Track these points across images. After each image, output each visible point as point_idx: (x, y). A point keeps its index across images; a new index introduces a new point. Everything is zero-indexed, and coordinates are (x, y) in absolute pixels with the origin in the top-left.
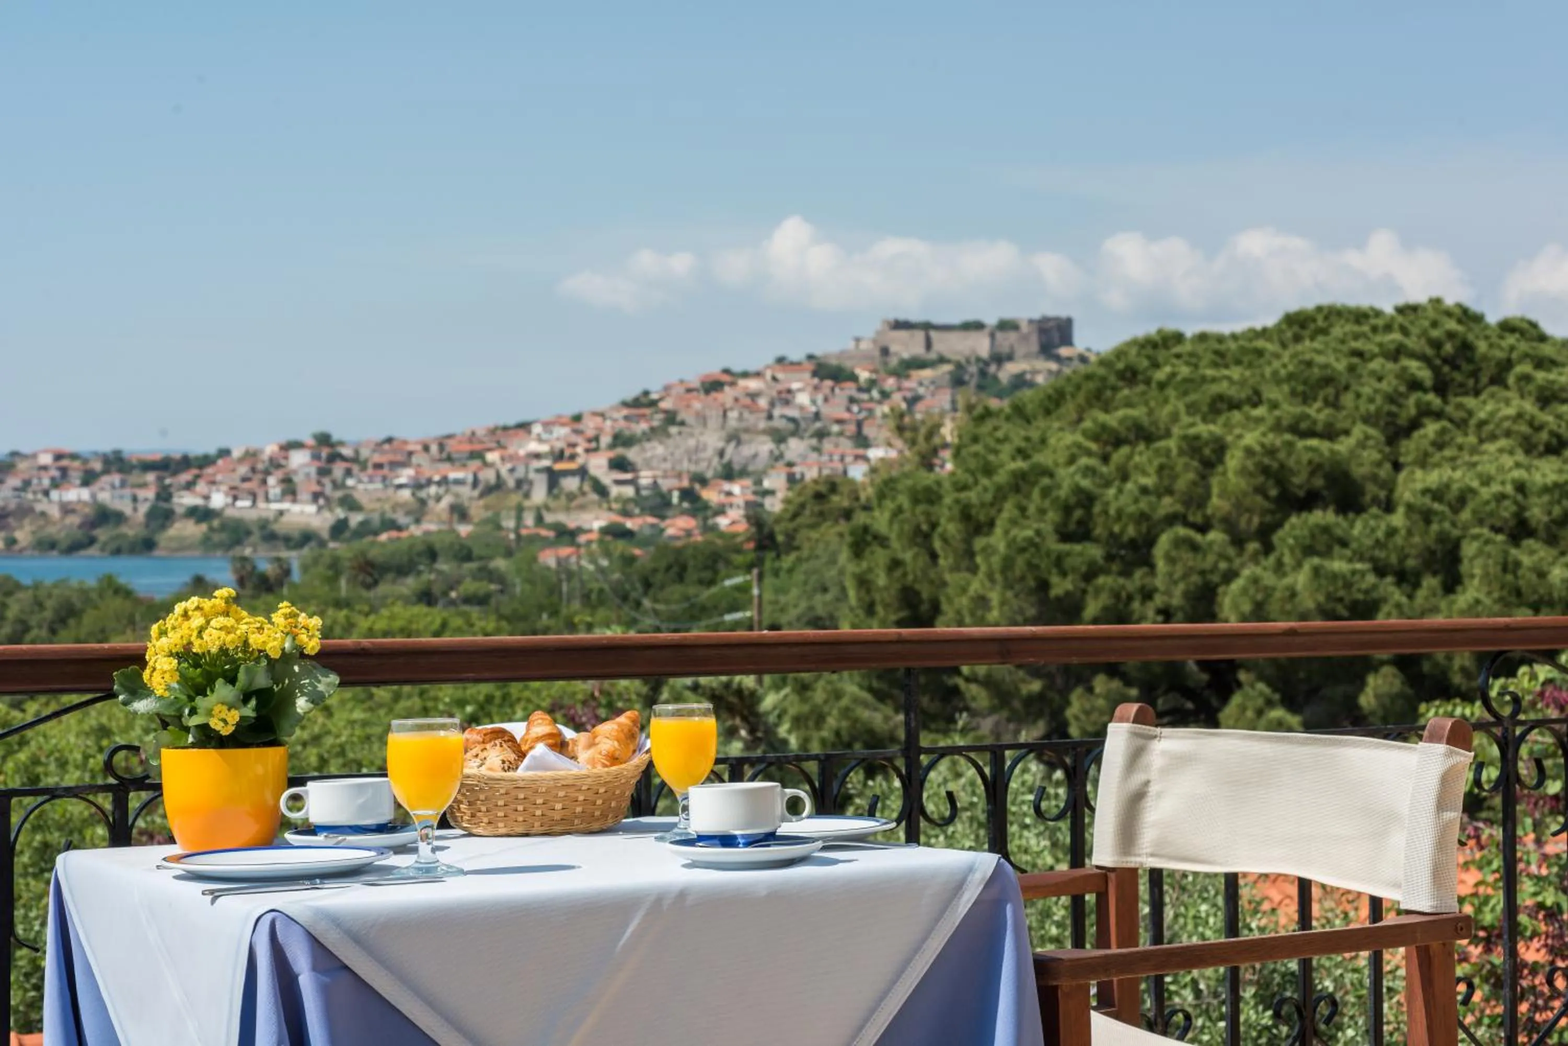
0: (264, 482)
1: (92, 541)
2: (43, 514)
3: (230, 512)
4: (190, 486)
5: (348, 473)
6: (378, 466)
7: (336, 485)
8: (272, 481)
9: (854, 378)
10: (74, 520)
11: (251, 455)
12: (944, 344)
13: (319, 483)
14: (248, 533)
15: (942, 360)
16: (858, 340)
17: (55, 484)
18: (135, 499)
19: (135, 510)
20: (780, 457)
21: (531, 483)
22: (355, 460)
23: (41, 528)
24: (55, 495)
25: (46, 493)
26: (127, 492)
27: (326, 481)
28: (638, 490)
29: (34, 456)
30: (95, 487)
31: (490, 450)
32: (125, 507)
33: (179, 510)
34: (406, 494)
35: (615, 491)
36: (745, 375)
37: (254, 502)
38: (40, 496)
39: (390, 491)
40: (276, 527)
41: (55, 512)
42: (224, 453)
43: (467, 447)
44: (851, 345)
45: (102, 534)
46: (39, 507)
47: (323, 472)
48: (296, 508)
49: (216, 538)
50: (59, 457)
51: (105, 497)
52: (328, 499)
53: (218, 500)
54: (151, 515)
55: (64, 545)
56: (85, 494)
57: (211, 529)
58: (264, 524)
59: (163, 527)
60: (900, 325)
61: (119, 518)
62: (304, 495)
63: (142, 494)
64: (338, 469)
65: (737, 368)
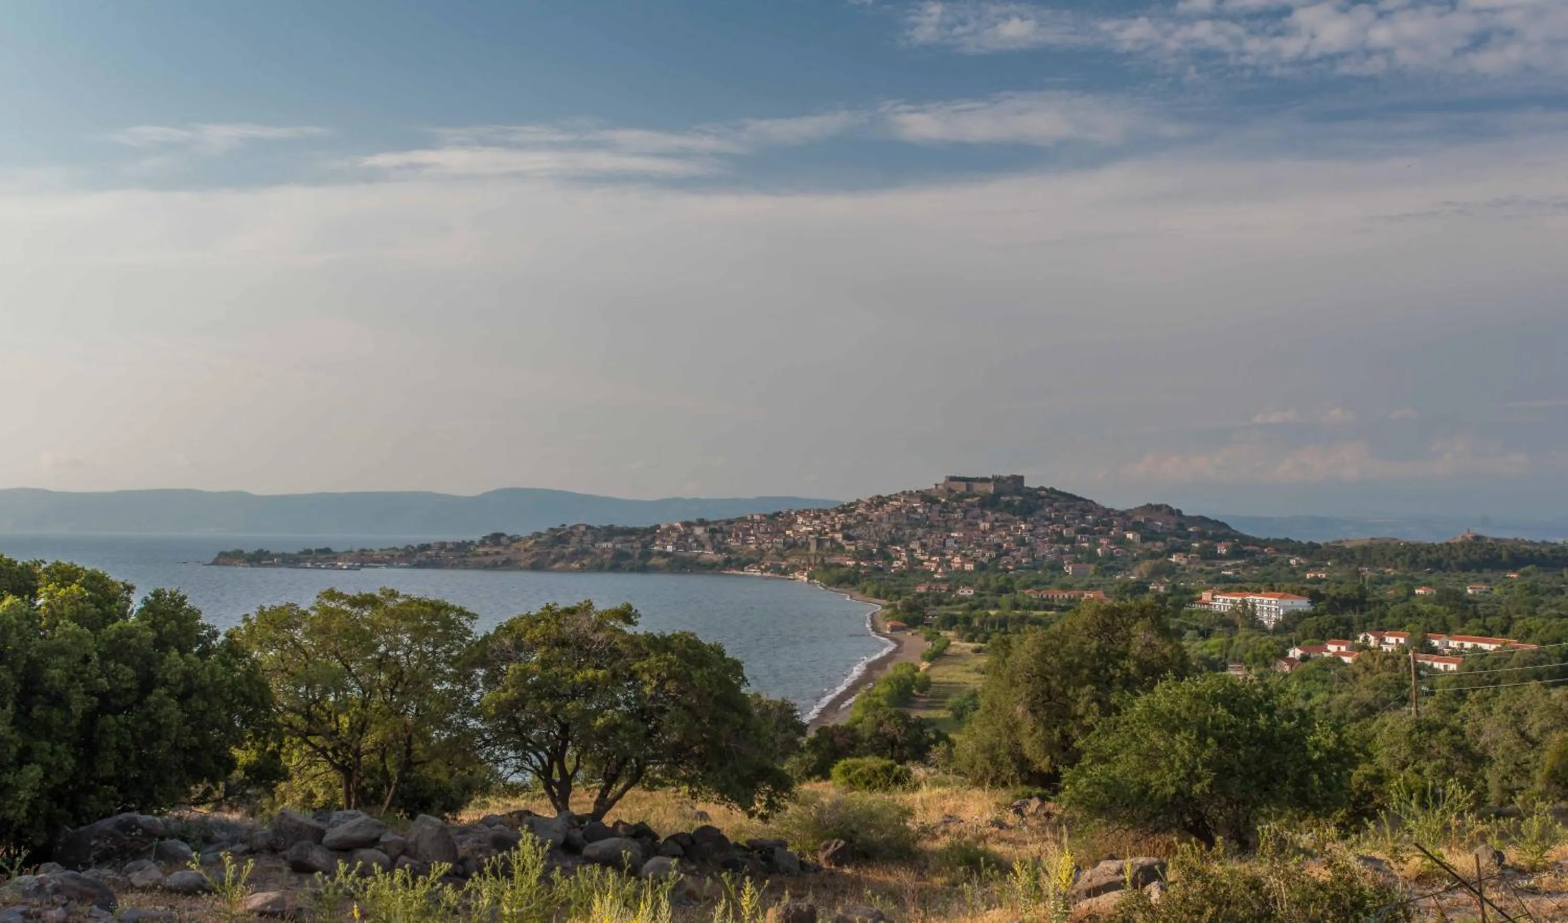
9: (939, 502)
12: (978, 487)
15: (974, 496)
16: (937, 485)
20: (915, 535)
21: (809, 544)
28: (856, 548)
35: (847, 548)
36: (890, 498)
44: (934, 487)
60: (953, 479)
65: (885, 495)
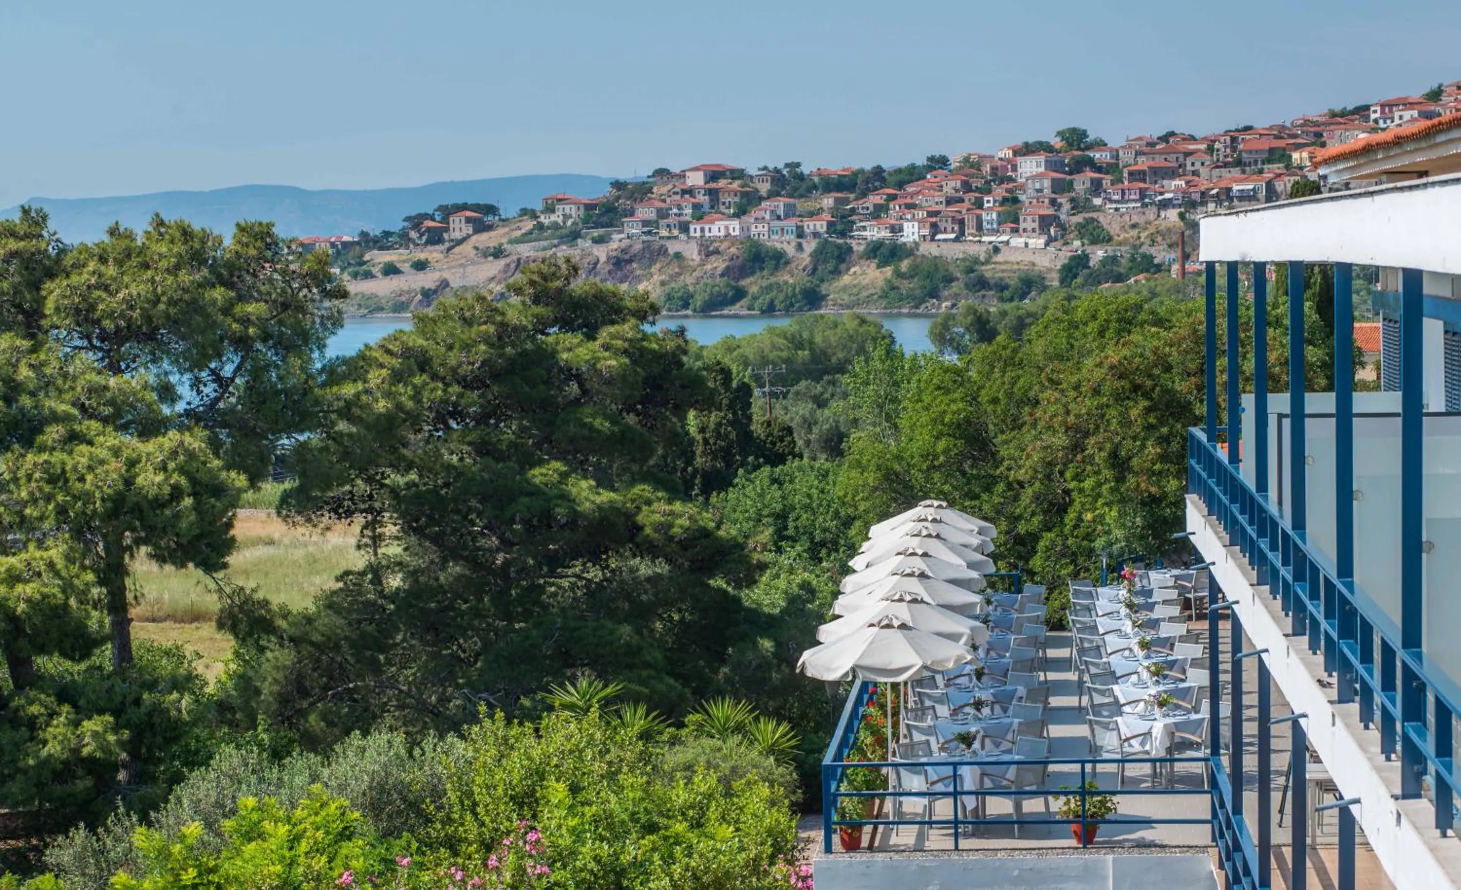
0: (979, 204)
1: (740, 294)
2: (678, 256)
3: (929, 249)
4: (878, 212)
5: (1096, 187)
6: (1137, 176)
7: (1077, 206)
8: (989, 201)
10: (719, 264)
11: (971, 164)
13: (1053, 202)
14: (949, 280)
17: (699, 214)
18: (801, 235)
19: (800, 247)
22: (1112, 168)
23: (674, 277)
24: (695, 229)
25: (684, 228)
26: (791, 224)
27: (1063, 200)
29: (682, 176)
30: (749, 219)
31: (1298, 147)
32: (786, 244)
33: (859, 247)
34: (1172, 215)
37: (962, 233)
38: (676, 232)
39: (1151, 213)
40: (988, 271)
41: (692, 252)
42: (939, 162)
43: (1265, 144)
45: (752, 284)
46: (673, 248)
47: (1059, 187)
48: (1018, 241)
49: (905, 285)
50: (714, 175)
51: (759, 231)
52: (1062, 227)
53: (911, 232)
54: (819, 256)
55: (698, 300)
56: (735, 227)
57: (899, 274)
58: (971, 265)
59: (837, 272)
61: (779, 259)
62: (1028, 223)
63: (810, 225)
64: (1082, 182)
